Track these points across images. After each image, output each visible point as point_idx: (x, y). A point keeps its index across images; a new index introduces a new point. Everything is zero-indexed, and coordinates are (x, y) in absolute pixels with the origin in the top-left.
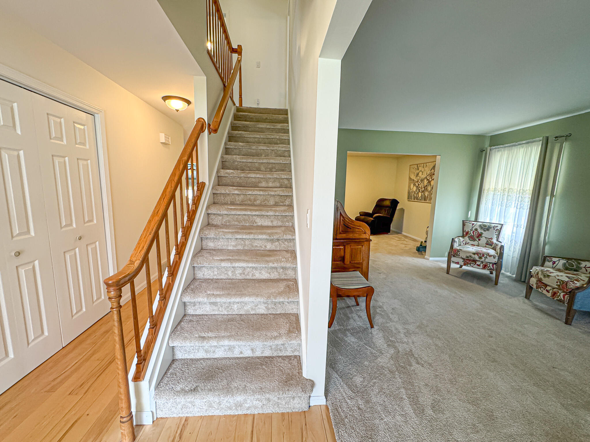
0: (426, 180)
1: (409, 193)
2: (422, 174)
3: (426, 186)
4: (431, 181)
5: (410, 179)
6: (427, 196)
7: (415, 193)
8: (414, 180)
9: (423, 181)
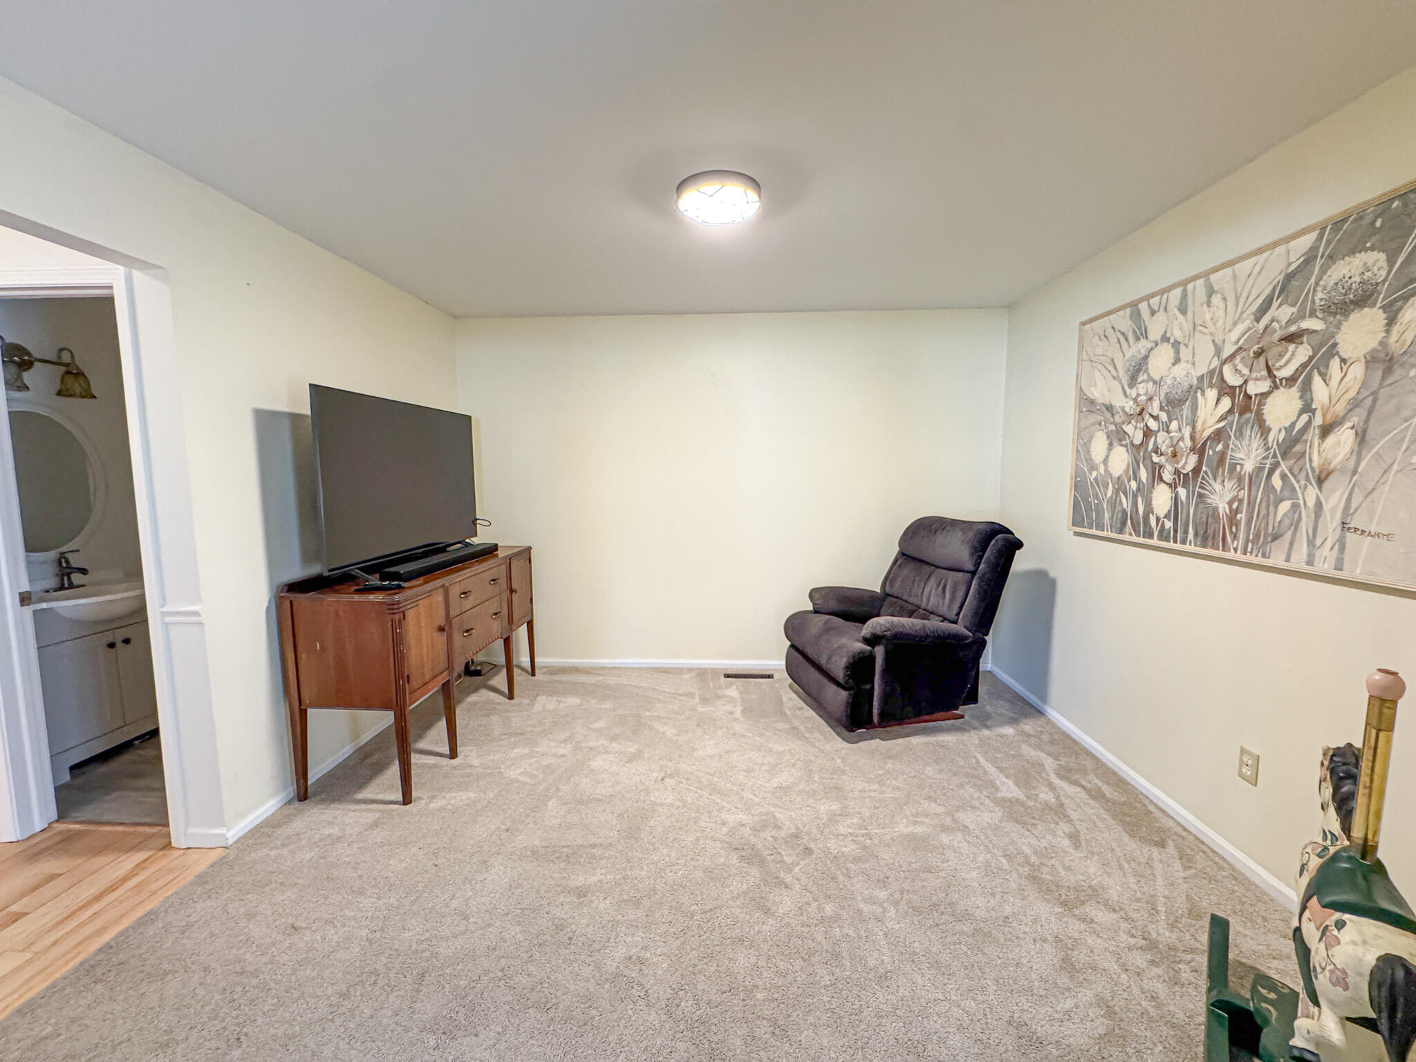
0: (1212, 394)
1: (1079, 486)
2: (1177, 361)
3: (1218, 435)
4: (1264, 396)
5: (1087, 404)
6: (1223, 508)
7: (1120, 487)
8: (1110, 408)
9: (1186, 408)
